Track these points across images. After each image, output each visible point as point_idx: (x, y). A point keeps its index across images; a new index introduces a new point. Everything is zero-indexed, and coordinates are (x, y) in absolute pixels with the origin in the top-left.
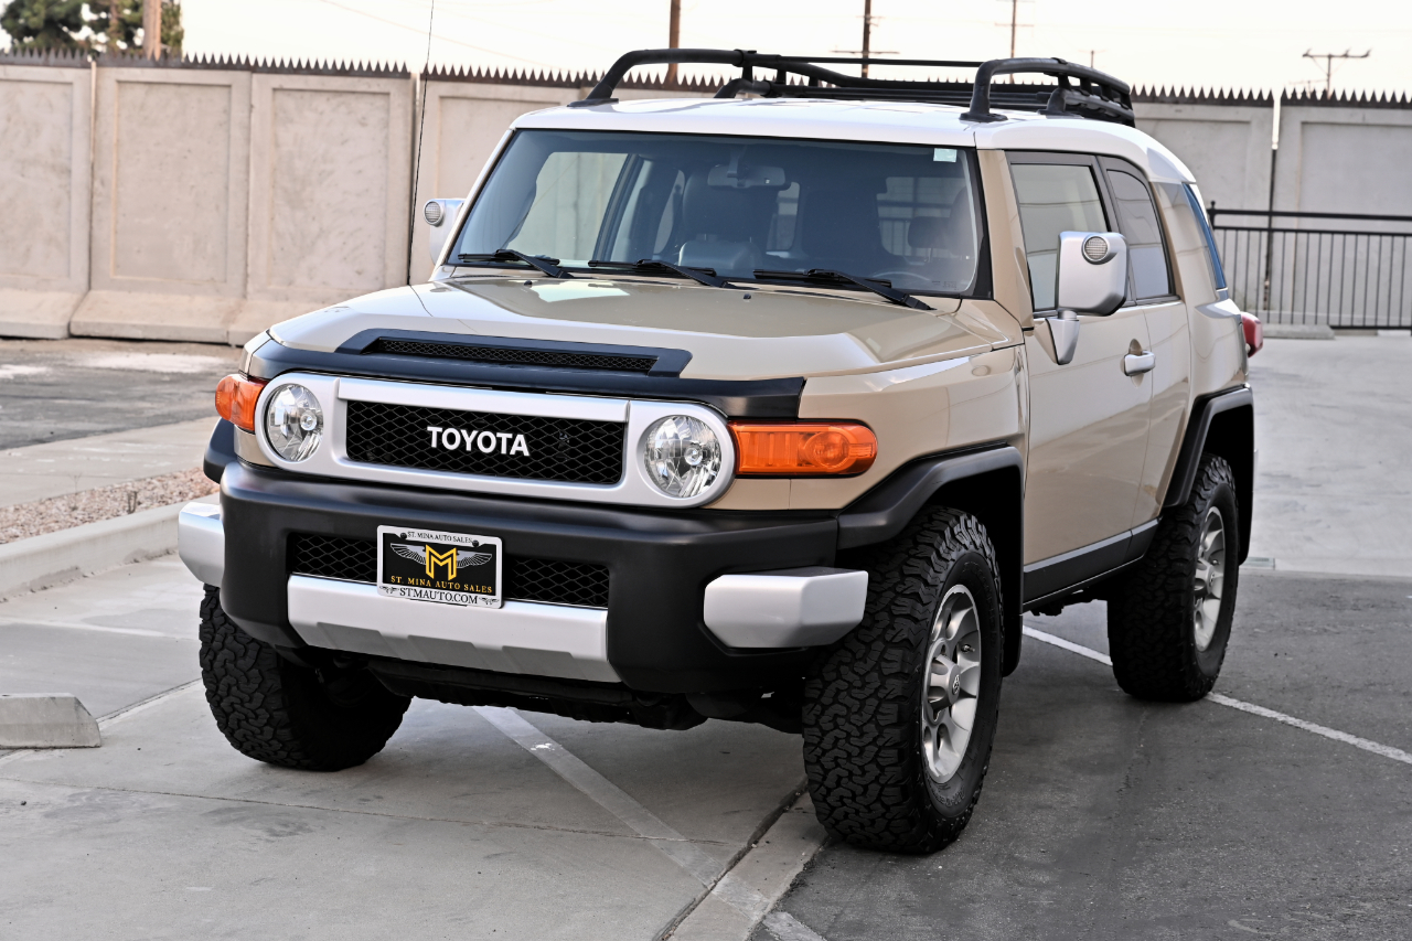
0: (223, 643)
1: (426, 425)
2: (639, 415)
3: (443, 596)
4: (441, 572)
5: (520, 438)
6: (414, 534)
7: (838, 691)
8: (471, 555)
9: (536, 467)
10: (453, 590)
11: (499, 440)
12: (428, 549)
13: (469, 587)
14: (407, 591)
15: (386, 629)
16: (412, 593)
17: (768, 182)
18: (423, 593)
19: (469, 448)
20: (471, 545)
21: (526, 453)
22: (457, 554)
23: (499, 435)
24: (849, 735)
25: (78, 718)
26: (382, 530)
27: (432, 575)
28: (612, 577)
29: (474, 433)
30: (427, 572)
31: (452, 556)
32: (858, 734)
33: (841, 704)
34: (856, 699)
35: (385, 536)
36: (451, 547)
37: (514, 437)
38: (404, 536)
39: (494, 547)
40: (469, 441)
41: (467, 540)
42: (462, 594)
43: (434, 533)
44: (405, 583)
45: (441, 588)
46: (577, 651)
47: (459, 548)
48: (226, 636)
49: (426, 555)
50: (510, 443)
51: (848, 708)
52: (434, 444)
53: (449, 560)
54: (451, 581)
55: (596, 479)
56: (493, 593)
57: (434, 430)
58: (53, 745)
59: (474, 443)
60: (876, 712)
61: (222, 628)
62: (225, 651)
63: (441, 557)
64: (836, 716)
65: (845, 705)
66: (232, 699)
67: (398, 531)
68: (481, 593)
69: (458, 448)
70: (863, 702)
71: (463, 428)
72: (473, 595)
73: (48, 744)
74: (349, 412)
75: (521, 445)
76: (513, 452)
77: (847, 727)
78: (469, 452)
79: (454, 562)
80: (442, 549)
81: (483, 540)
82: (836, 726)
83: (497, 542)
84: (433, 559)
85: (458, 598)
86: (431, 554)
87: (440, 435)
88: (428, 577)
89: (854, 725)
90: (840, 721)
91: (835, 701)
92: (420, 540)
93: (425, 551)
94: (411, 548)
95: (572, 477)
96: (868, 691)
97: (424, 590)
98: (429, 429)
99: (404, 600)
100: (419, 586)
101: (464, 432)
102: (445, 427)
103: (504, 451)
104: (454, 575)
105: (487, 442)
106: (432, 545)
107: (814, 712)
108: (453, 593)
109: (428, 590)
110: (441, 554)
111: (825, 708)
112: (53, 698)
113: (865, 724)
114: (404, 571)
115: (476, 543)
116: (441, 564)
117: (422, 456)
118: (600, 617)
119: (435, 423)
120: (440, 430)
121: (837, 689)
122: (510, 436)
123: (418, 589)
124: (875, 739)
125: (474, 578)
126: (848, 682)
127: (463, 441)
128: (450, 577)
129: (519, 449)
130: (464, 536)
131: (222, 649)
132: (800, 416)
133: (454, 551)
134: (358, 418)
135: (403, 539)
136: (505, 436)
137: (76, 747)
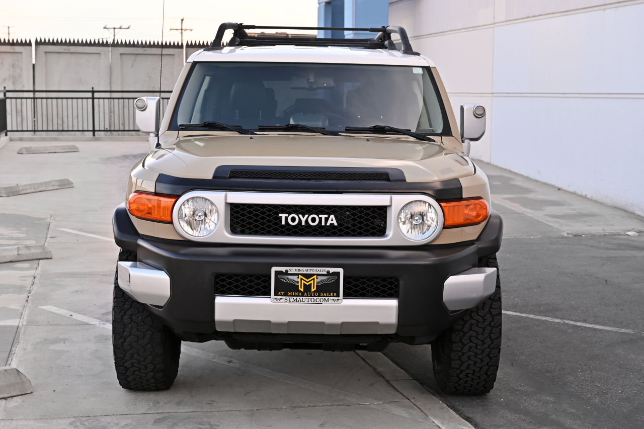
0: (130, 333)
1: (278, 214)
2: (396, 202)
3: (310, 300)
4: (307, 288)
5: (332, 217)
7: (472, 325)
9: (341, 230)
10: (315, 296)
11: (321, 219)
12: (300, 276)
14: (288, 300)
16: (292, 300)
17: (325, 85)
18: (298, 299)
19: (303, 223)
21: (336, 224)
22: (317, 278)
23: (320, 216)
24: (477, 345)
26: (274, 269)
27: (302, 290)
29: (306, 216)
30: (300, 288)
31: (314, 279)
32: (481, 344)
33: (473, 331)
34: (481, 328)
35: (276, 272)
37: (329, 217)
38: (287, 271)
39: (339, 273)
40: (303, 220)
42: (320, 298)
44: (286, 295)
45: (307, 296)
49: (299, 280)
50: (327, 220)
51: (477, 332)
52: (283, 223)
53: (312, 282)
54: (313, 292)
56: (338, 296)
57: (283, 216)
59: (307, 221)
60: (491, 332)
61: (130, 325)
62: (132, 336)
63: (308, 280)
64: (471, 336)
65: (475, 331)
66: (133, 361)
68: (330, 297)
69: (298, 224)
70: (484, 329)
71: (300, 214)
72: (327, 298)
73: (9, 395)
75: (333, 220)
76: (328, 224)
77: (476, 341)
78: (303, 226)
79: (314, 283)
81: (332, 270)
82: (471, 341)
83: (341, 270)
84: (303, 281)
85: (318, 300)
86: (301, 279)
87: (286, 218)
88: (301, 291)
89: (480, 340)
90: (473, 339)
91: (471, 329)
92: (295, 273)
93: (298, 278)
95: (360, 235)
96: (487, 323)
97: (298, 298)
98: (280, 215)
99: (288, 304)
100: (295, 296)
101: (301, 216)
102: (289, 214)
103: (323, 224)
104: (315, 289)
105: (314, 220)
107: (459, 336)
108: (315, 298)
109: (301, 298)
111: (465, 333)
112: (6, 370)
113: (485, 339)
115: (328, 272)
116: (307, 284)
117: (276, 229)
118: (393, 303)
119: (283, 212)
120: (287, 215)
121: (471, 324)
122: (327, 216)
123: (295, 298)
124: (490, 345)
126: (476, 320)
127: (300, 220)
128: (313, 290)
129: (332, 222)
130: (322, 269)
132: (464, 197)
133: (315, 277)
135: (286, 273)
136: (323, 217)
137: (22, 395)
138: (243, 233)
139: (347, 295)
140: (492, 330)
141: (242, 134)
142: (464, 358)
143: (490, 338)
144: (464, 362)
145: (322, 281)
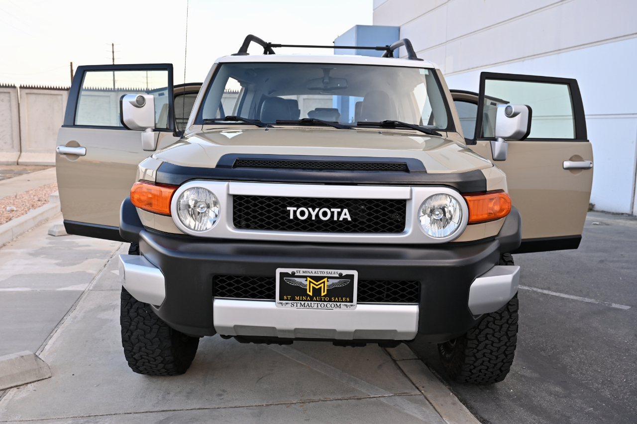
1: (286, 207)
4: (317, 292)
5: (346, 211)
6: (300, 272)
7: (488, 322)
8: (336, 281)
9: (355, 226)
10: (325, 301)
11: (332, 213)
12: (309, 279)
13: (335, 299)
14: (295, 305)
15: (279, 326)
19: (314, 218)
20: (338, 276)
21: (349, 219)
22: (328, 281)
23: (332, 210)
24: (493, 342)
25: (38, 365)
26: (279, 271)
27: (311, 294)
28: (423, 287)
29: (317, 210)
30: (308, 292)
31: (324, 282)
32: (498, 341)
33: (490, 328)
34: (498, 325)
36: (323, 277)
37: (342, 211)
38: (293, 273)
39: (352, 276)
40: (314, 214)
41: (335, 273)
42: (331, 303)
43: (314, 270)
46: (401, 328)
47: (329, 278)
48: (138, 322)
49: (308, 283)
50: (339, 214)
51: (494, 330)
52: (292, 217)
53: (322, 285)
54: (323, 296)
55: (391, 231)
56: (351, 301)
57: (291, 209)
58: (26, 382)
59: (317, 215)
60: (508, 330)
63: (317, 284)
64: (487, 334)
65: (492, 329)
67: (289, 271)
70: (501, 327)
71: (310, 207)
72: (338, 304)
74: (234, 201)
75: (346, 215)
76: (341, 219)
77: (493, 339)
78: (314, 220)
80: (317, 279)
82: (487, 339)
83: (355, 273)
84: (312, 285)
85: (328, 306)
86: (310, 282)
87: (295, 212)
89: (496, 337)
90: (489, 336)
91: (487, 327)
93: (306, 280)
94: (297, 280)
95: (376, 231)
96: (504, 321)
97: (306, 303)
98: (288, 208)
99: (294, 308)
100: (302, 300)
101: (310, 209)
102: (298, 207)
103: (335, 218)
104: (326, 293)
105: (325, 214)
106: (310, 277)
107: (474, 333)
108: (325, 303)
109: (309, 303)
110: (317, 282)
111: (481, 331)
113: (502, 336)
114: (292, 293)
115: (341, 275)
116: (317, 287)
117: (283, 224)
118: (414, 309)
119: (291, 205)
120: (295, 209)
121: (487, 321)
122: (339, 210)
123: (303, 303)
124: (506, 343)
125: (339, 294)
126: (493, 317)
127: (310, 214)
128: (323, 294)
129: (345, 217)
131: (136, 330)
134: (240, 205)
135: (293, 275)
136: (336, 210)
138: (248, 227)
139: (362, 299)
140: (509, 327)
141: (260, 127)
142: (479, 355)
143: (507, 335)
144: (479, 359)
145: (333, 284)
